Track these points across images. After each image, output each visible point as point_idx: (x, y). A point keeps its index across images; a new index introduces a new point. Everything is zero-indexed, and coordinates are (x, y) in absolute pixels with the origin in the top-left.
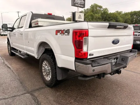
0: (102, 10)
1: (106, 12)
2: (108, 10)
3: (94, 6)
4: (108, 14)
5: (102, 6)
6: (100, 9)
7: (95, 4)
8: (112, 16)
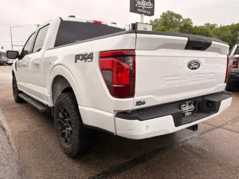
0: (182, 22)
1: (189, 25)
2: (192, 21)
3: (167, 15)
4: (192, 28)
5: (180, 15)
6: (178, 19)
7: (169, 12)
8: (199, 31)
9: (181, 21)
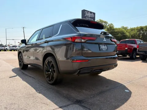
2: (113, 25)
6: (105, 24)
7: (100, 20)
9: (107, 25)
